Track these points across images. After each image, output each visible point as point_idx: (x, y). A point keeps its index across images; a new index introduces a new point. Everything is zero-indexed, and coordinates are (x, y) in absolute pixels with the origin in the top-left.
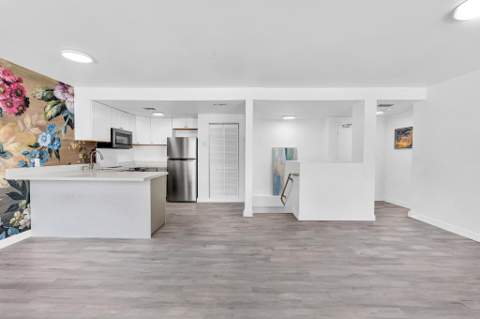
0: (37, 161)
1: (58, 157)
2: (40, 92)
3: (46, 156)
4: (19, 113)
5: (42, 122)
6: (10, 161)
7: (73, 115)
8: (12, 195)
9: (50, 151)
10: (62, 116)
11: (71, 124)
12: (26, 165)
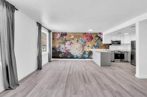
0: (94, 48)
1: (98, 47)
2: (95, 36)
3: (96, 47)
4: (91, 40)
5: (95, 41)
6: (90, 47)
7: (102, 39)
8: (90, 53)
9: (97, 46)
10: (99, 39)
11: (102, 40)
12: (92, 48)
